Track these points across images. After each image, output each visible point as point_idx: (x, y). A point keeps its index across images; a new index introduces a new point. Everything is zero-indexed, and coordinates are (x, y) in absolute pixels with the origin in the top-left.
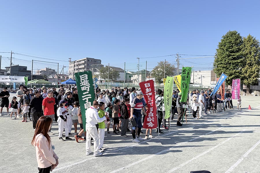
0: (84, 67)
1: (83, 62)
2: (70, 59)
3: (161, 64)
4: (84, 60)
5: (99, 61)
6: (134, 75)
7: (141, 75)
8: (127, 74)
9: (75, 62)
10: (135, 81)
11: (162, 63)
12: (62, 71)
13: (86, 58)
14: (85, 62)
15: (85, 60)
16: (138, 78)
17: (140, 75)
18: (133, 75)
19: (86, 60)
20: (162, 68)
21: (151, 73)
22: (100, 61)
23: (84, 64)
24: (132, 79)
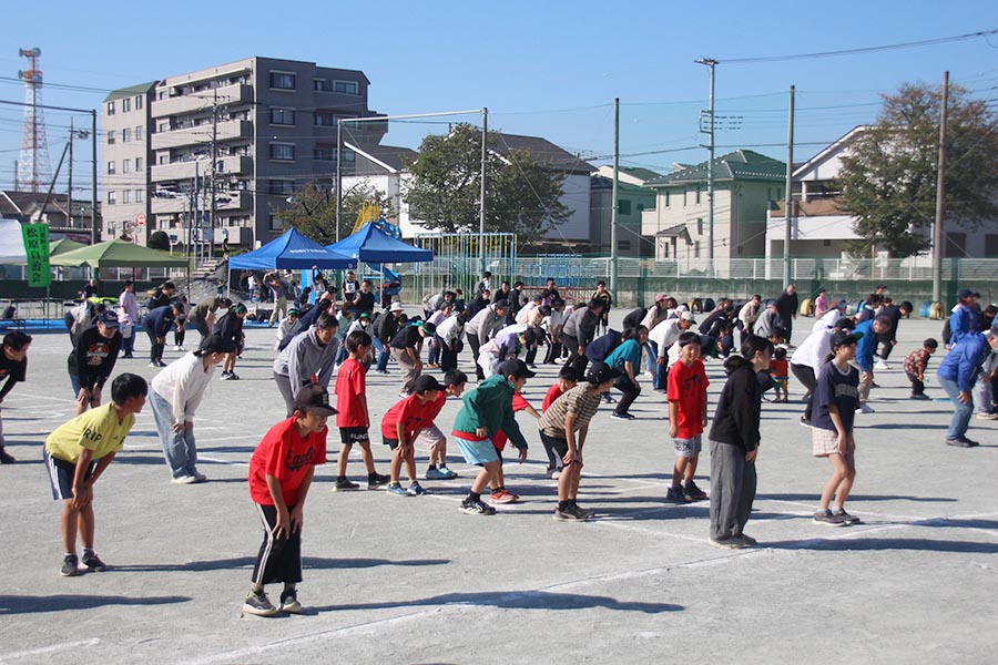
0: (237, 133)
1: (232, 92)
2: (33, 54)
3: (912, 108)
4: (233, 78)
5: (352, 88)
6: (668, 191)
7: (724, 198)
8: (601, 185)
9: (151, 96)
10: (681, 242)
11: (913, 95)
12: (65, 166)
13: (251, 65)
14: (246, 90)
15: (246, 74)
16: (706, 220)
17: (717, 194)
18: (661, 199)
19: (253, 81)
20: (922, 135)
21: (810, 177)
22: (360, 80)
23: (233, 110)
24: (651, 223)
